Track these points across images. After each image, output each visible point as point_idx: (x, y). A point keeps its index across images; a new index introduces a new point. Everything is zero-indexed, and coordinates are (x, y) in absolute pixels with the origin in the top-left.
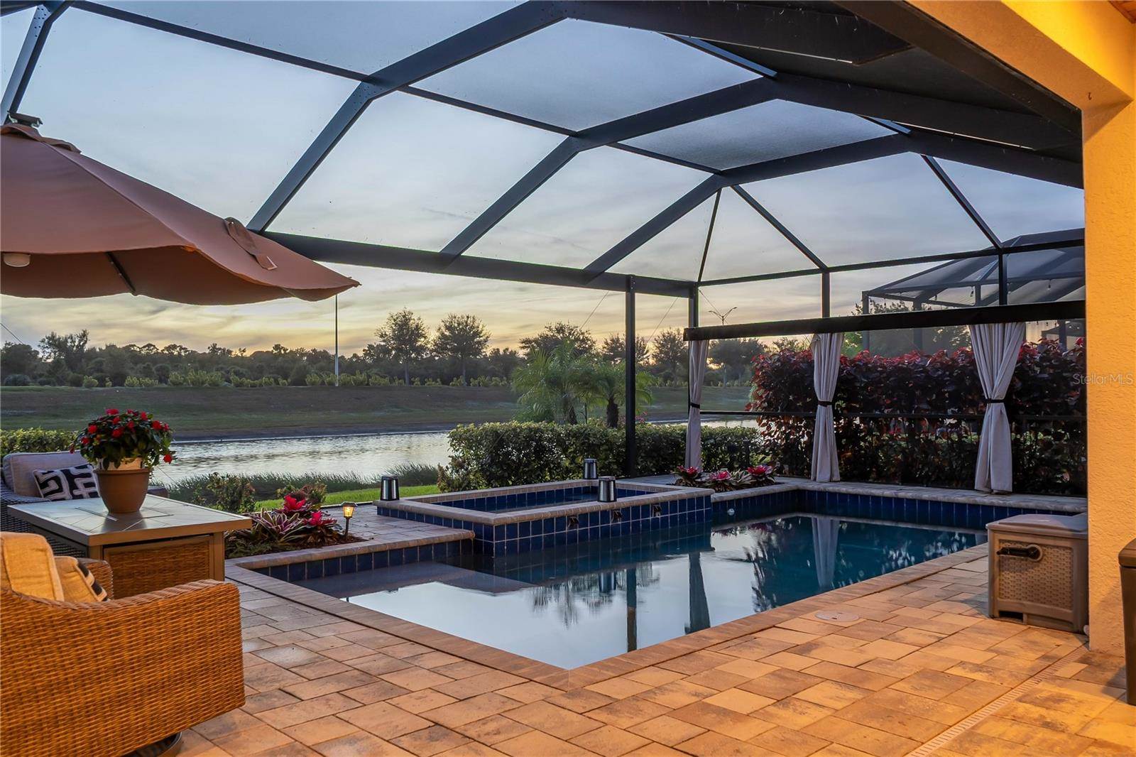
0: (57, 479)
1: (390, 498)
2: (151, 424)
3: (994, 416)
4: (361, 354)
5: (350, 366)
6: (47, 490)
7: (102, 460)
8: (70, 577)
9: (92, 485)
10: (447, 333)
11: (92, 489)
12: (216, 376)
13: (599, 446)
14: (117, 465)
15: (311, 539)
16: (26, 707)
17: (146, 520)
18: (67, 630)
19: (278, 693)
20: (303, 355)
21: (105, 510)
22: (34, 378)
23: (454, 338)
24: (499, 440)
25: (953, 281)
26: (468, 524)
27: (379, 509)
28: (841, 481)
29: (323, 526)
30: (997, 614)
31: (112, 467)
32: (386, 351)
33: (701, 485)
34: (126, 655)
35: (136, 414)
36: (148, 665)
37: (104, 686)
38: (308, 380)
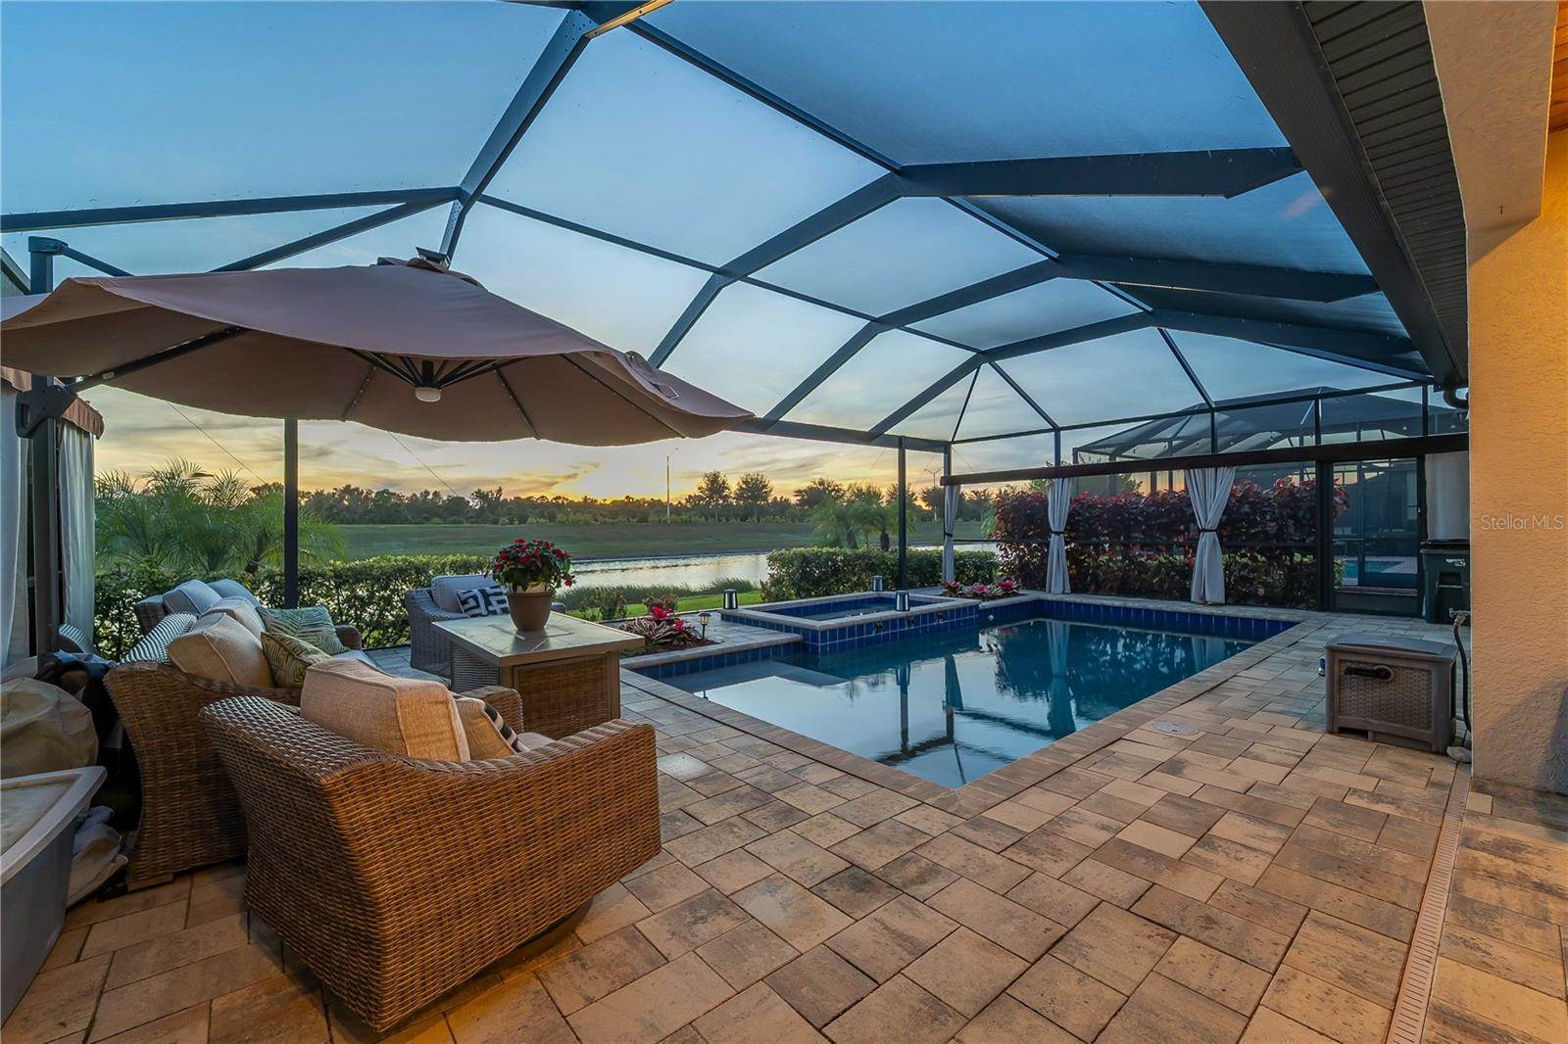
0: (475, 598)
1: (731, 607)
2: (554, 552)
3: (1207, 541)
4: (683, 502)
5: (678, 510)
6: (467, 606)
7: (511, 584)
8: (476, 724)
9: (504, 602)
10: (744, 486)
11: (503, 606)
12: (588, 517)
13: (878, 566)
14: (525, 588)
15: (675, 642)
16: (422, 901)
17: (551, 639)
18: (471, 800)
19: (681, 815)
20: (645, 503)
21: (513, 628)
22: (467, 519)
23: (749, 489)
24: (806, 560)
25: (1145, 438)
26: (797, 630)
27: (722, 615)
28: (1072, 592)
29: (685, 632)
30: (1336, 730)
31: (520, 589)
32: (700, 498)
33: (963, 596)
34: (539, 820)
35: (540, 543)
36: (563, 827)
37: (514, 859)
38: (650, 518)
